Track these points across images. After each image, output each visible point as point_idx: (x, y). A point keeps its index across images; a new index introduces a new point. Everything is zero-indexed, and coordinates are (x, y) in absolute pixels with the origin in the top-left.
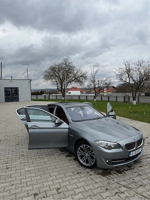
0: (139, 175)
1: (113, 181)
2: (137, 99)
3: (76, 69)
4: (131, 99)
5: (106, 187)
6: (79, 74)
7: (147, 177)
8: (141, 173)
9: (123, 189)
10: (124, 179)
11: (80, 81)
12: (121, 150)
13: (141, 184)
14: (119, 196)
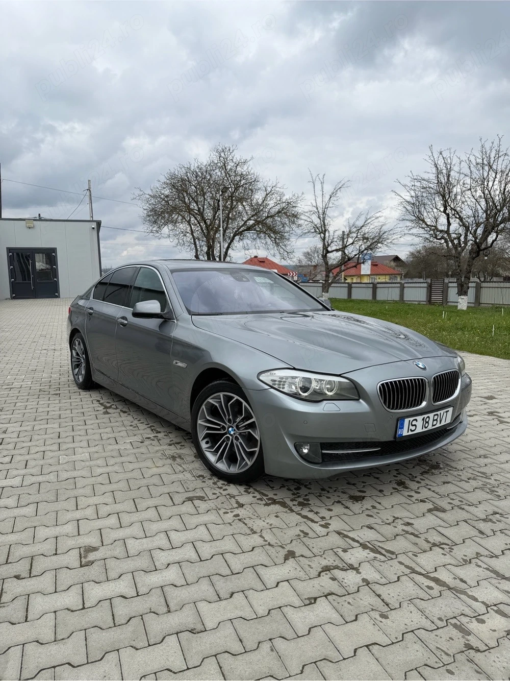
0: (437, 509)
1: (326, 526)
2: (471, 292)
3: (260, 185)
4: (453, 292)
5: (288, 548)
6: (271, 203)
7: (465, 515)
8: (443, 503)
9: (356, 555)
10: (370, 521)
11: (275, 232)
12: (362, 406)
13: (438, 539)
14: (334, 579)
